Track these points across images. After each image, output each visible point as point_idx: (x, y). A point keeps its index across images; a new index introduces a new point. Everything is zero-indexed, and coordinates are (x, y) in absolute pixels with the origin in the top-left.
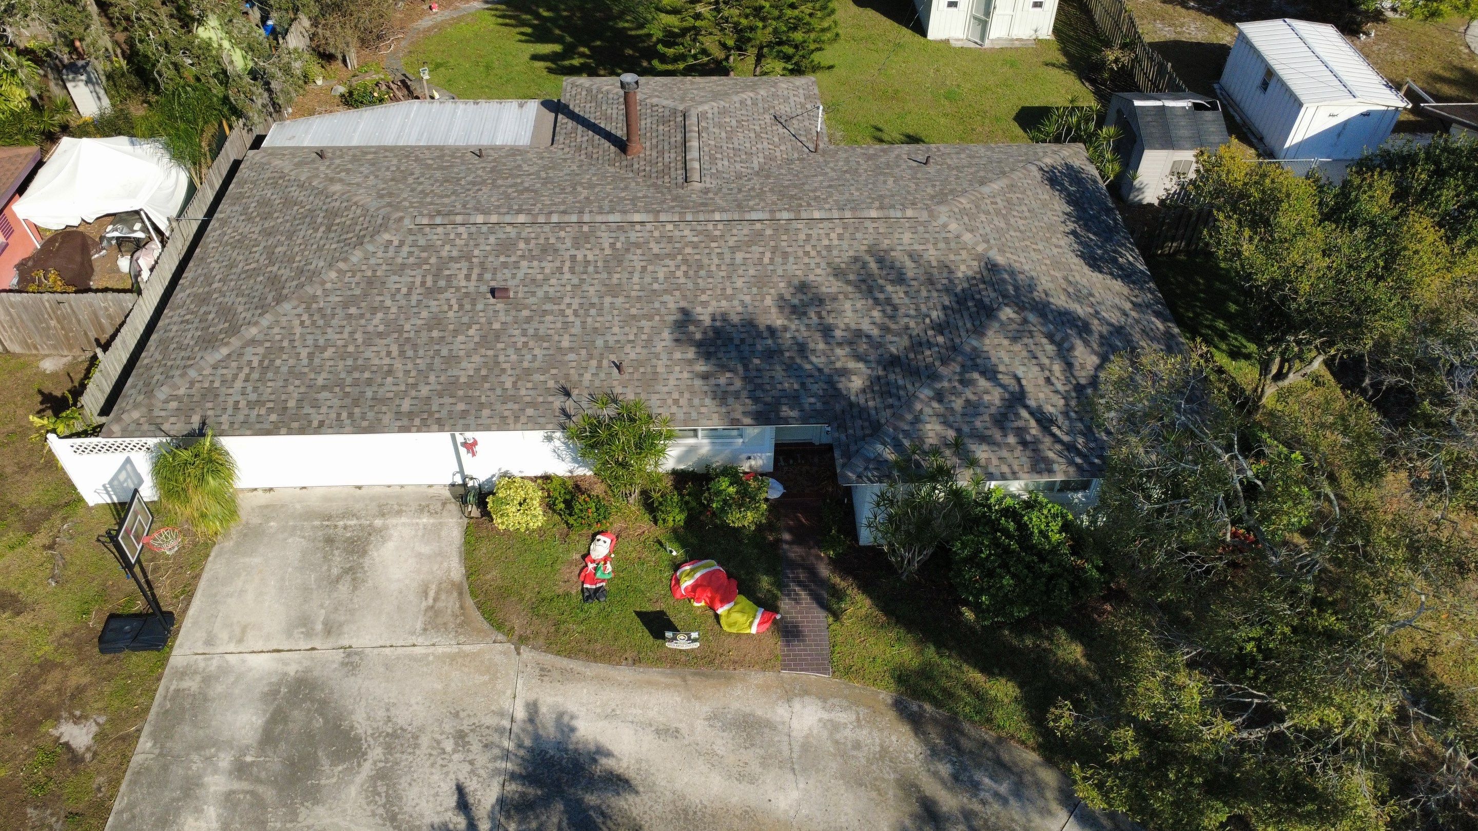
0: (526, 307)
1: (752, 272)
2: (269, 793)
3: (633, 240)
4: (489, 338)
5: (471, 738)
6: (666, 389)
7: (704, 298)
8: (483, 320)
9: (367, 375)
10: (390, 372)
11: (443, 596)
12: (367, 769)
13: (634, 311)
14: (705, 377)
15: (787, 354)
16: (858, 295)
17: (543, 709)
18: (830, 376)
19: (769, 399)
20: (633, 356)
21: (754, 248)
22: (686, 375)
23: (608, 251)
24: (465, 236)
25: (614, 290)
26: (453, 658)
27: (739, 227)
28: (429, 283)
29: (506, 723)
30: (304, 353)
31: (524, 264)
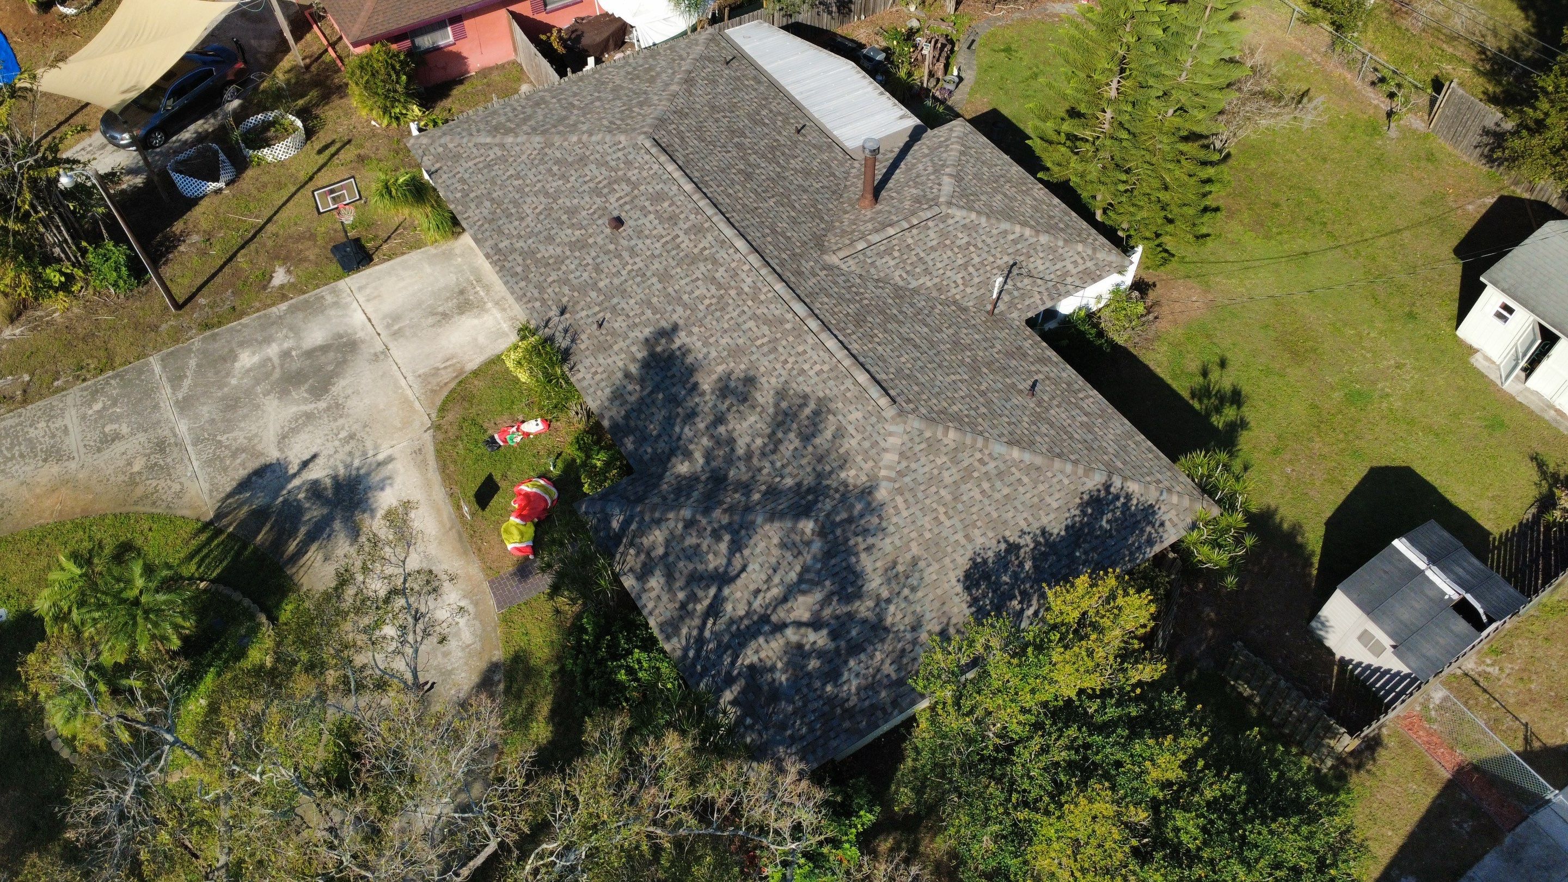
0: (617, 244)
1: (740, 341)
3: (718, 256)
4: (580, 245)
5: (353, 443)
6: (601, 361)
7: (695, 330)
8: (591, 231)
9: (513, 211)
10: (522, 219)
11: (449, 370)
12: (309, 407)
13: (654, 300)
14: (627, 375)
15: (680, 410)
16: (769, 419)
17: (390, 466)
18: (678, 448)
19: (632, 424)
20: (616, 325)
21: (766, 327)
22: (620, 364)
23: (696, 251)
24: (651, 172)
25: (664, 277)
26: (406, 401)
27: (779, 306)
28: (601, 186)
29: (371, 453)
30: (508, 174)
31: (652, 216)
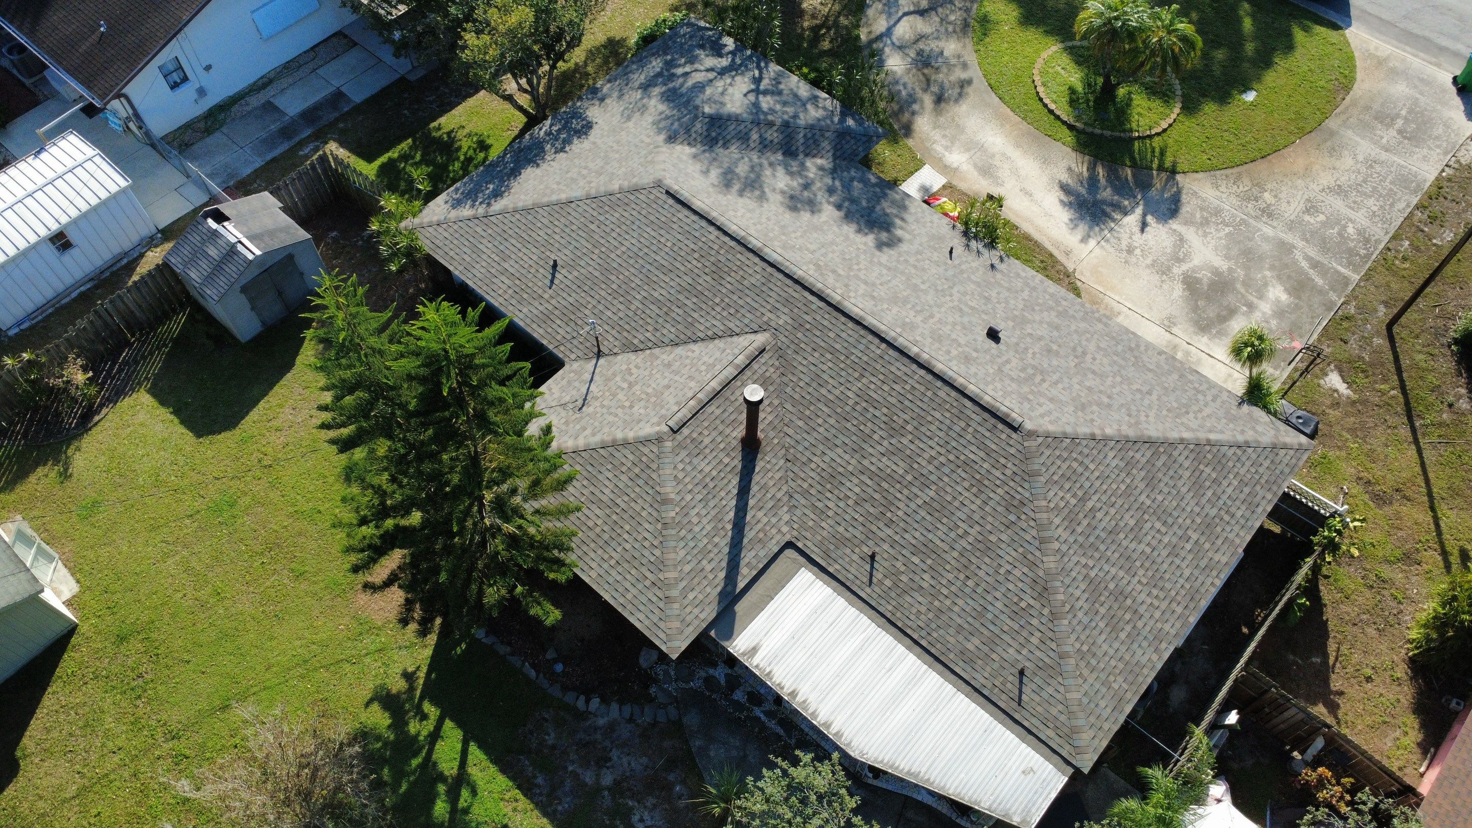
2: (1239, 286)
6: (932, 230)
12: (1185, 267)
